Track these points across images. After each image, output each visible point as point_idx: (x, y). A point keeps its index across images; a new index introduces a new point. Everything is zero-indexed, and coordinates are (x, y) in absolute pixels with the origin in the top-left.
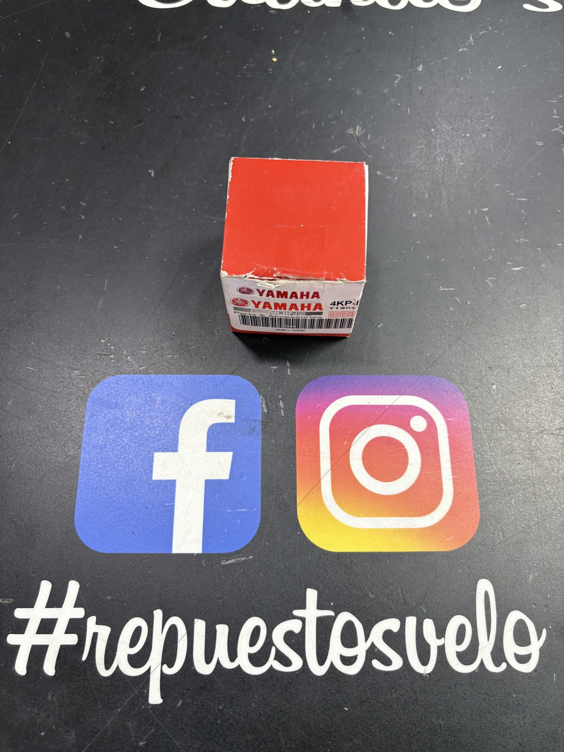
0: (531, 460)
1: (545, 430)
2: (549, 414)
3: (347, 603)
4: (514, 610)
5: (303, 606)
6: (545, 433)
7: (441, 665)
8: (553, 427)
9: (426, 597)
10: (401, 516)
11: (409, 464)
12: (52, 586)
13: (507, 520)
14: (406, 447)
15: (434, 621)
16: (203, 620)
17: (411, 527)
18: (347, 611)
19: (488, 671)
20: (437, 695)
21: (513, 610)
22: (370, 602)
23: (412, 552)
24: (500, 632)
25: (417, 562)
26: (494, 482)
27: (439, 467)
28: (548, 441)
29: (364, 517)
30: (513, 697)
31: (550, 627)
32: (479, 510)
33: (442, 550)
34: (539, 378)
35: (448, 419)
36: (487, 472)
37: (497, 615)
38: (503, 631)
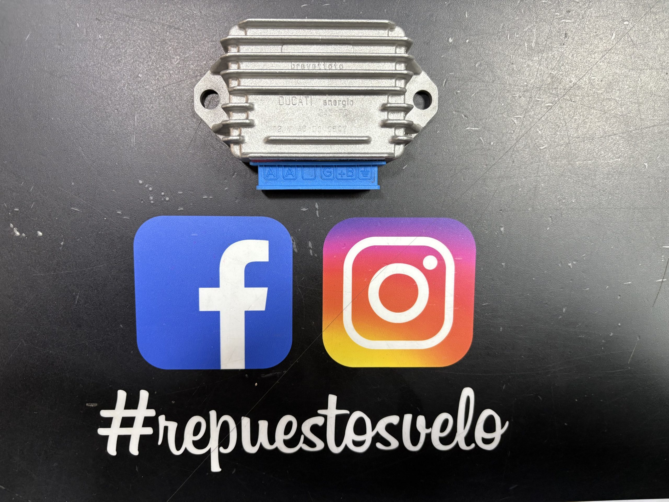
3: (359, 405)
5: (326, 407)
7: (427, 446)
10: (406, 340)
11: (418, 297)
12: (127, 394)
14: (417, 283)
16: (248, 417)
18: (360, 411)
21: (486, 409)
26: (489, 313)
31: (512, 420)
35: (456, 259)
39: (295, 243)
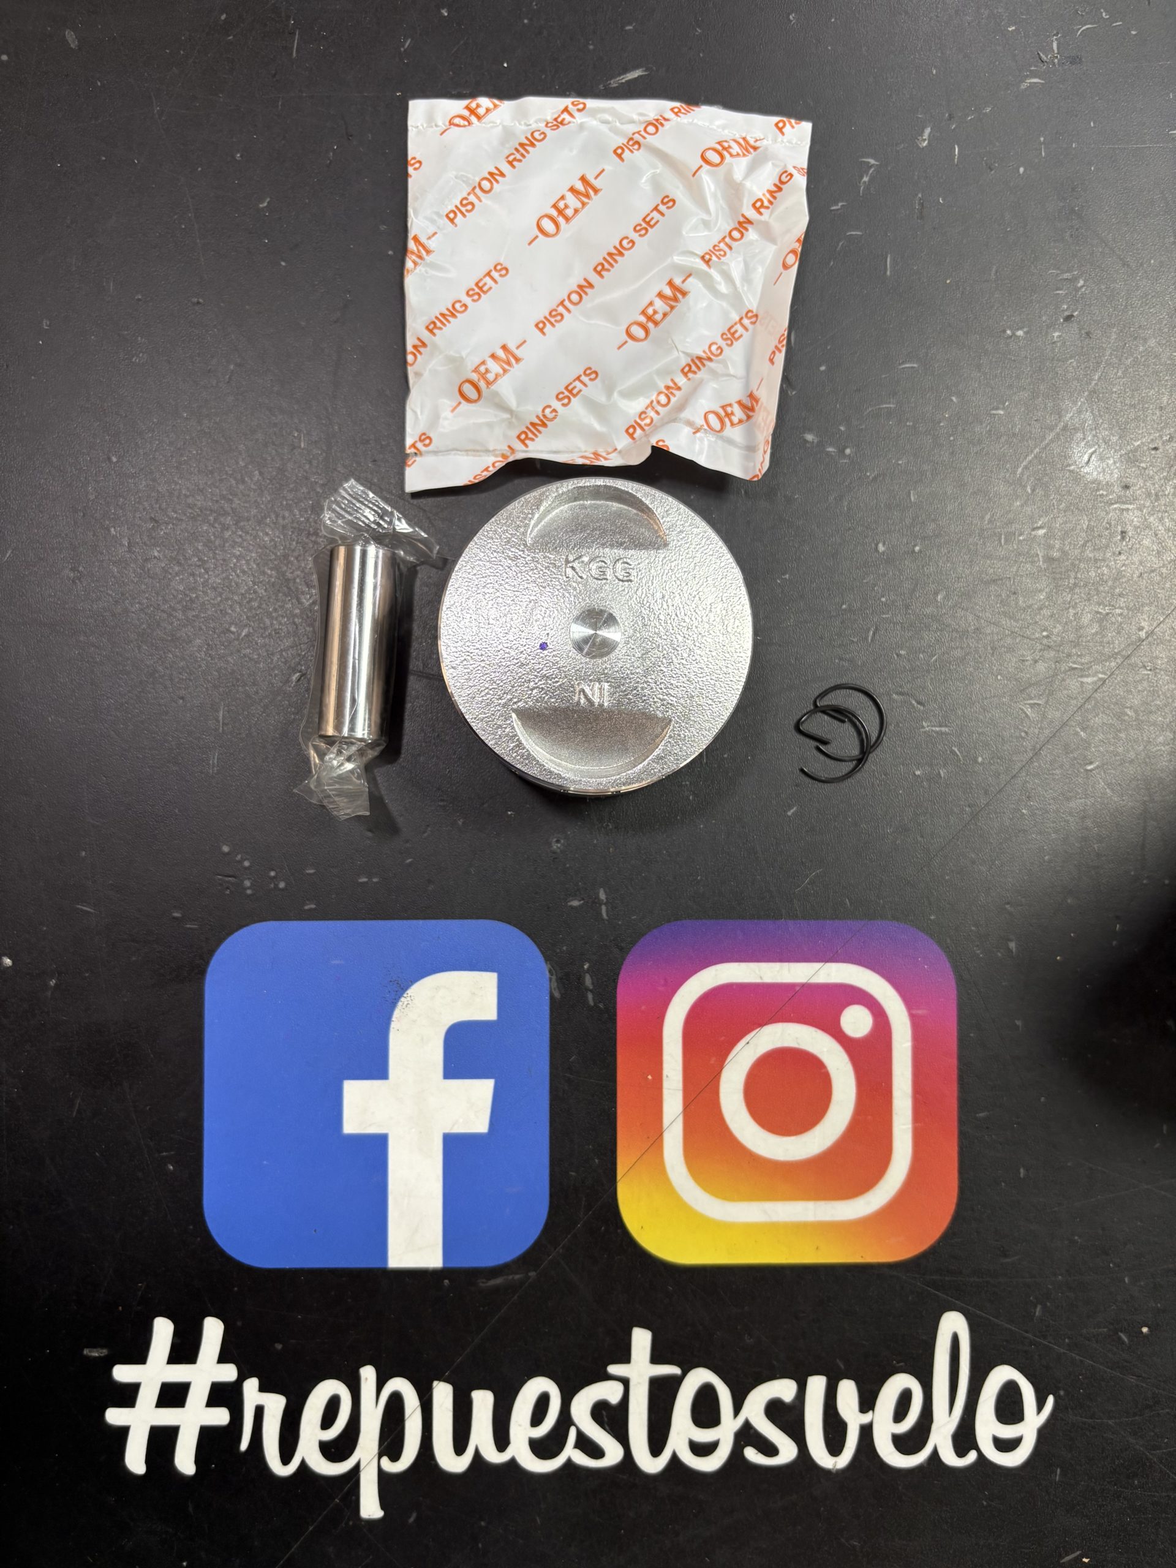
3: (704, 1354)
4: (1000, 1364)
5: (625, 1357)
7: (864, 1456)
11: (832, 1101)
12: (175, 1328)
14: (830, 1069)
15: (857, 1384)
16: (448, 1382)
18: (705, 1367)
19: (943, 1464)
21: (997, 1366)
24: (972, 1402)
27: (890, 1106)
29: (740, 1200)
31: (1062, 1393)
33: (880, 1261)
35: (914, 1012)
37: (970, 1372)
38: (977, 1403)
39: (554, 978)
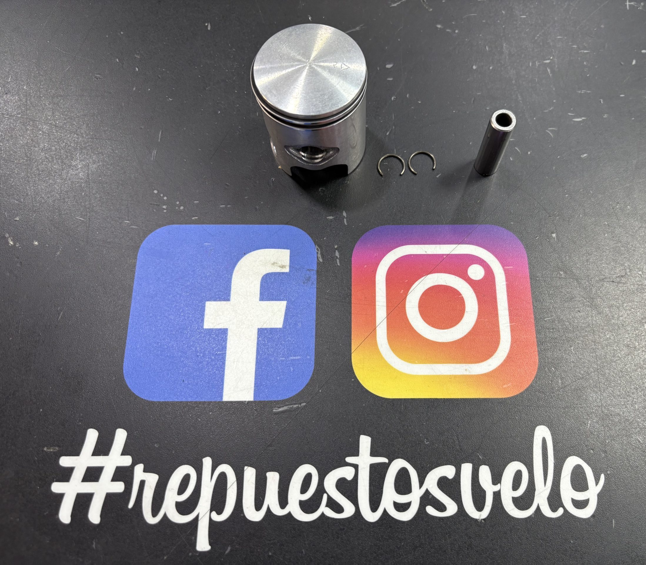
0: (591, 307)
1: (606, 278)
2: (610, 263)
3: (401, 450)
4: (572, 455)
5: (356, 453)
6: (606, 280)
7: (496, 511)
8: (614, 275)
9: (482, 443)
10: (457, 363)
11: (466, 312)
12: (99, 435)
13: (566, 367)
14: (463, 295)
15: (490, 468)
16: (253, 467)
17: (467, 373)
18: (402, 458)
19: (544, 516)
20: (492, 540)
21: (570, 456)
22: (425, 448)
23: (468, 399)
24: (557, 477)
25: (473, 409)
26: (553, 329)
27: (497, 315)
28: (608, 289)
29: (419, 363)
30: (571, 542)
31: (609, 472)
32: (537, 358)
33: (499, 397)
34: (600, 227)
36: (545, 319)
37: (554, 461)
38: (560, 477)
39: (319, 252)
